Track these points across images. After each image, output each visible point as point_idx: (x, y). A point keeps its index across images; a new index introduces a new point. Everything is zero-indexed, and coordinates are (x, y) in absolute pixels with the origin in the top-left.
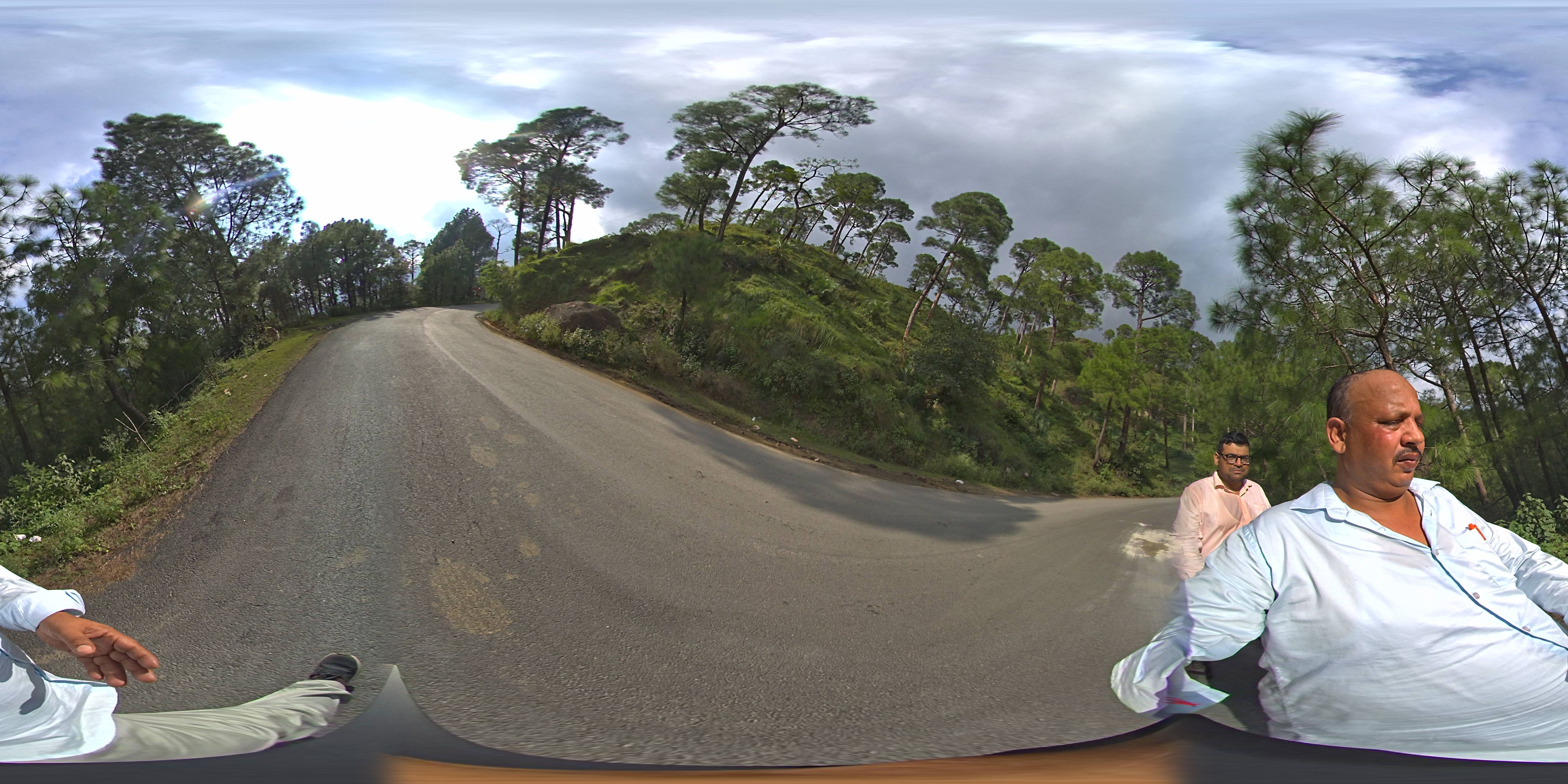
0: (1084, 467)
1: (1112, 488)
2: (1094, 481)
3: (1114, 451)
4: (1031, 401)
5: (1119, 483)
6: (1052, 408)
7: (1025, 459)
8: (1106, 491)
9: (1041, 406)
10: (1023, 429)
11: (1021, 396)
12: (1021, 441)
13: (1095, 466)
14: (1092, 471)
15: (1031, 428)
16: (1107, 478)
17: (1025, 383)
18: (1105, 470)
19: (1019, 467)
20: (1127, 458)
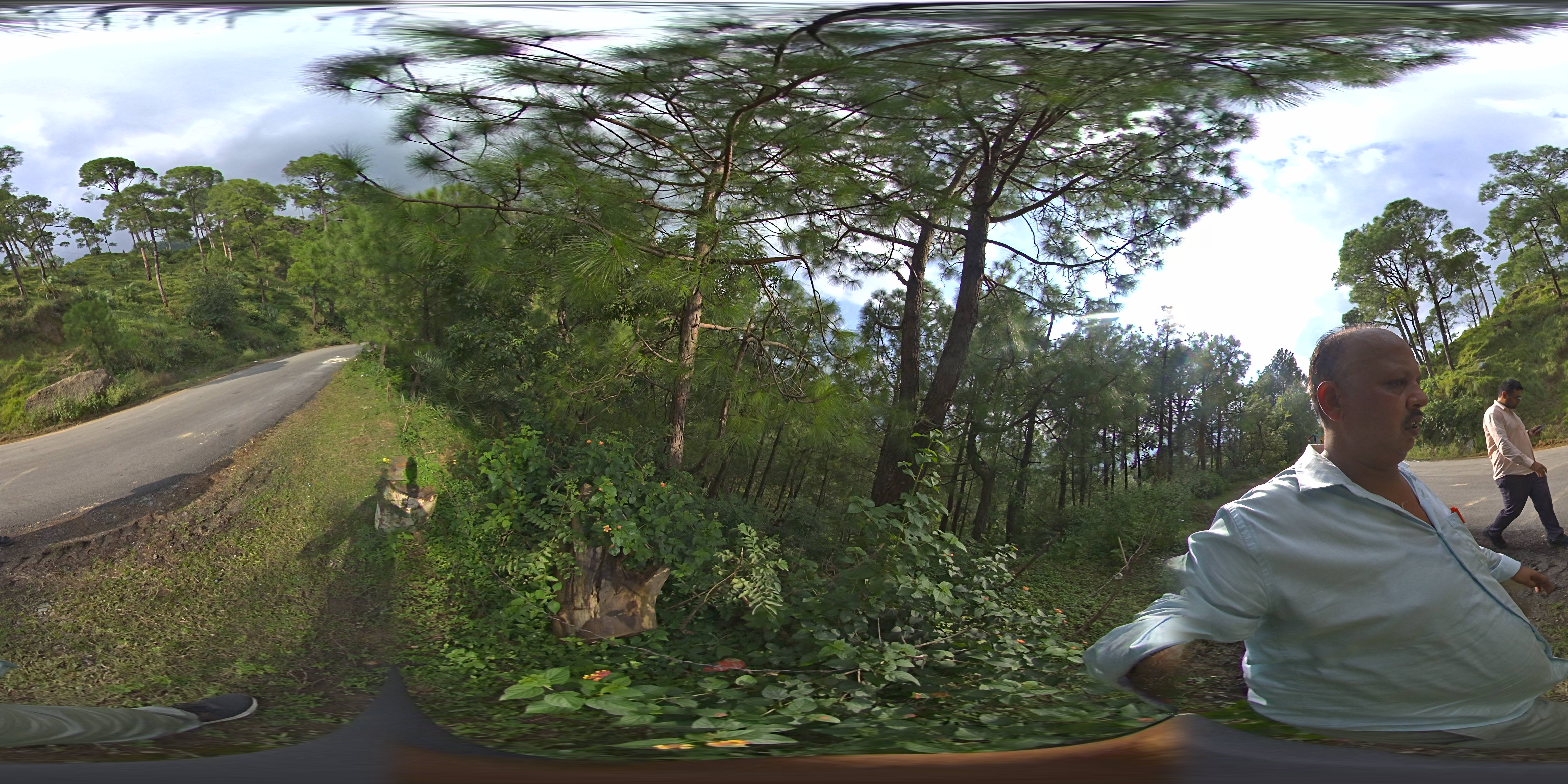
0: (309, 332)
1: (330, 340)
2: (317, 339)
3: (326, 315)
4: (258, 298)
5: (333, 336)
6: (274, 297)
7: (274, 339)
8: (326, 343)
9: (266, 300)
10: (263, 321)
11: (249, 298)
12: (266, 329)
13: (317, 330)
14: (314, 333)
15: (267, 319)
16: (325, 335)
17: (246, 286)
18: (323, 330)
19: (273, 344)
20: (336, 318)
